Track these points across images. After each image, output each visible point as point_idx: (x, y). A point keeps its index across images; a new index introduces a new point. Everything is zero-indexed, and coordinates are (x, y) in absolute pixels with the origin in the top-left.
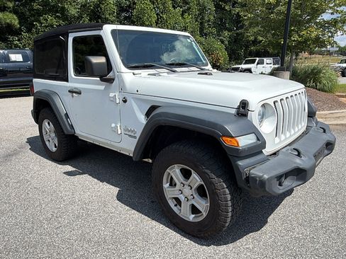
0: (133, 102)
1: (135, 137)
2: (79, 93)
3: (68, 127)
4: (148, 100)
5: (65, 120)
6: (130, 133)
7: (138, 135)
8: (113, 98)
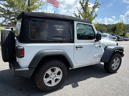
0: (102, 47)
8: (97, 46)
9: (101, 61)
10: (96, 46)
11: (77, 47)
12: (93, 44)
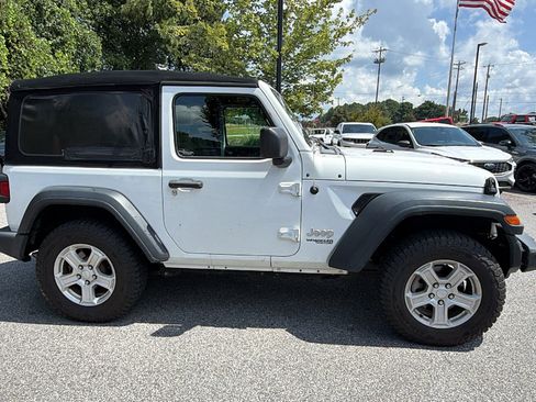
0: (330, 191)
1: (331, 242)
2: (197, 186)
3: (158, 248)
4: (361, 187)
5: (150, 237)
6: (320, 238)
7: (337, 238)
8: (290, 188)
9: (333, 262)
10: (283, 184)
11: (172, 185)
12: (263, 175)
